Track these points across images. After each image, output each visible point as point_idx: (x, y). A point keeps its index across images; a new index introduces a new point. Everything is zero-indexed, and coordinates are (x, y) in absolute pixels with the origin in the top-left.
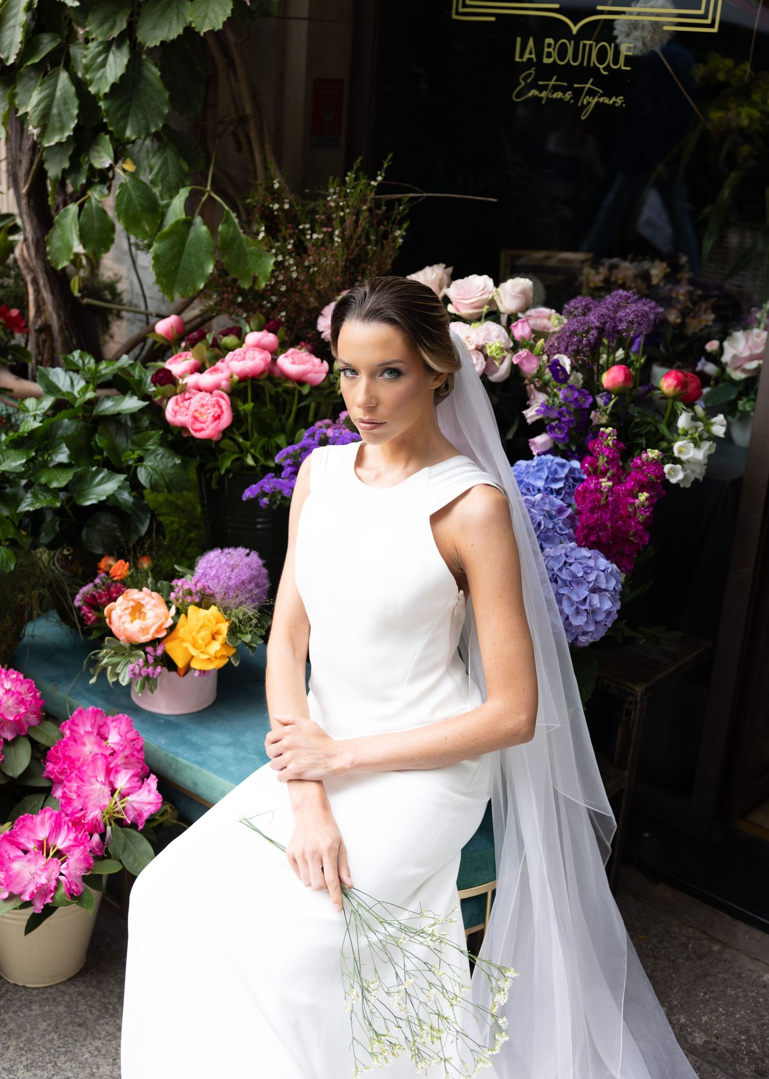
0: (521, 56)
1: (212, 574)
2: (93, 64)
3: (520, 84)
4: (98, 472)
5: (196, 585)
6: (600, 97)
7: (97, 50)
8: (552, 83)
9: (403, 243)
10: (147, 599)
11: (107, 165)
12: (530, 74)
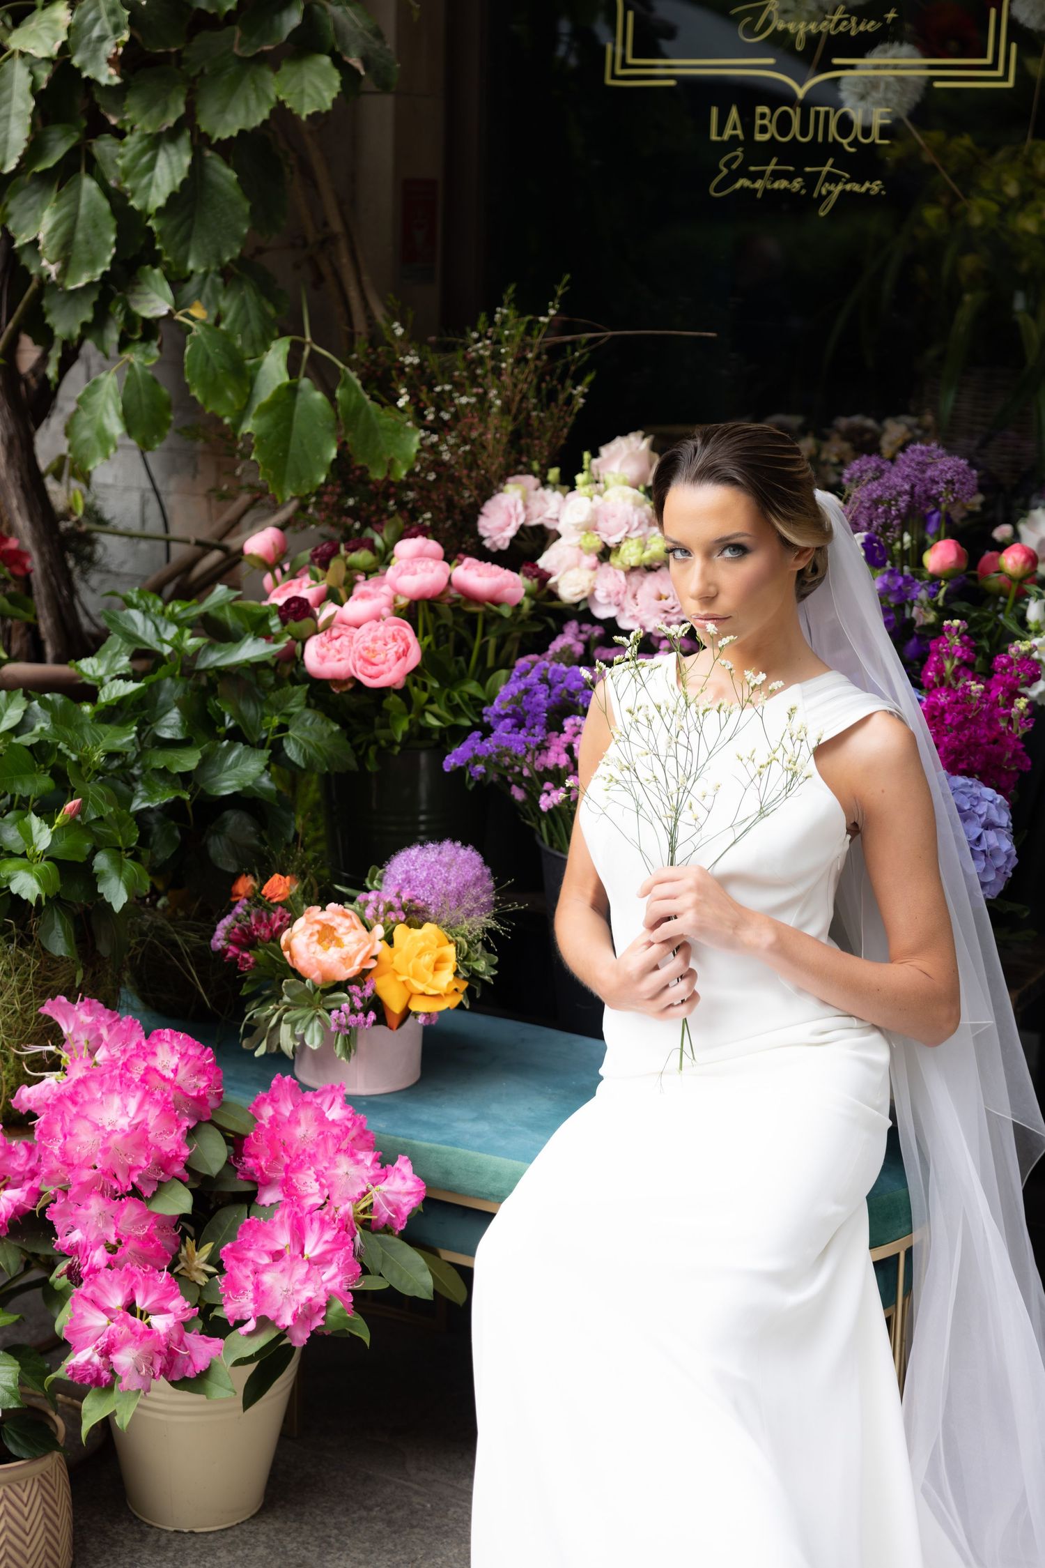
0: (720, 133)
1: (422, 877)
2: (134, 167)
3: (721, 171)
4: (230, 749)
5: (398, 896)
6: (846, 183)
7: (140, 146)
8: (771, 167)
9: (584, 404)
10: (339, 920)
11: (164, 312)
12: (736, 157)
